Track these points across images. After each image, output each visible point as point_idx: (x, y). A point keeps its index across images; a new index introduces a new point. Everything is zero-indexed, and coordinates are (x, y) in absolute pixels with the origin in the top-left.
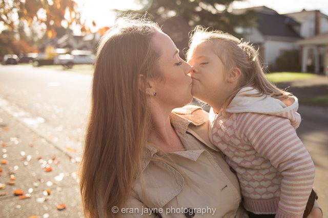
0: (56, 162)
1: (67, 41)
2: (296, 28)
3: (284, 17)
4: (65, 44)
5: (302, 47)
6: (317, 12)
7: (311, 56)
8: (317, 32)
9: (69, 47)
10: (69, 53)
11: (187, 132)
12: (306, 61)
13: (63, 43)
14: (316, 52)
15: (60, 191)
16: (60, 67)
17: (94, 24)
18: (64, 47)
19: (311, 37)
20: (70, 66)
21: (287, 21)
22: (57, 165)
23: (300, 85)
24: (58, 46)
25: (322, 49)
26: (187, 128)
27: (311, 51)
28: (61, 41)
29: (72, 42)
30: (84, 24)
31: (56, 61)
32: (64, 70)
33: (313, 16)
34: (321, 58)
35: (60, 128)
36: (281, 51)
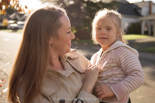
0: (4, 82)
1: (15, 16)
2: (139, 11)
3: (132, 4)
4: (13, 18)
5: (141, 21)
6: (150, 2)
7: (146, 26)
8: (150, 13)
9: (16, 20)
10: (16, 23)
11: (67, 61)
12: (144, 29)
13: (12, 17)
14: (149, 24)
15: (5, 98)
16: (11, 31)
17: (26, 7)
18: (13, 20)
19: (147, 16)
20: (16, 30)
21: (134, 7)
22: (4, 83)
23: (140, 41)
24: (10, 19)
25: (152, 22)
26: (67, 59)
27: (147, 23)
28: (12, 16)
29: (18, 17)
30: (21, 7)
31: (9, 27)
32: (13, 32)
33: (148, 4)
34: (152, 27)
35: (8, 64)
36: (131, 23)
